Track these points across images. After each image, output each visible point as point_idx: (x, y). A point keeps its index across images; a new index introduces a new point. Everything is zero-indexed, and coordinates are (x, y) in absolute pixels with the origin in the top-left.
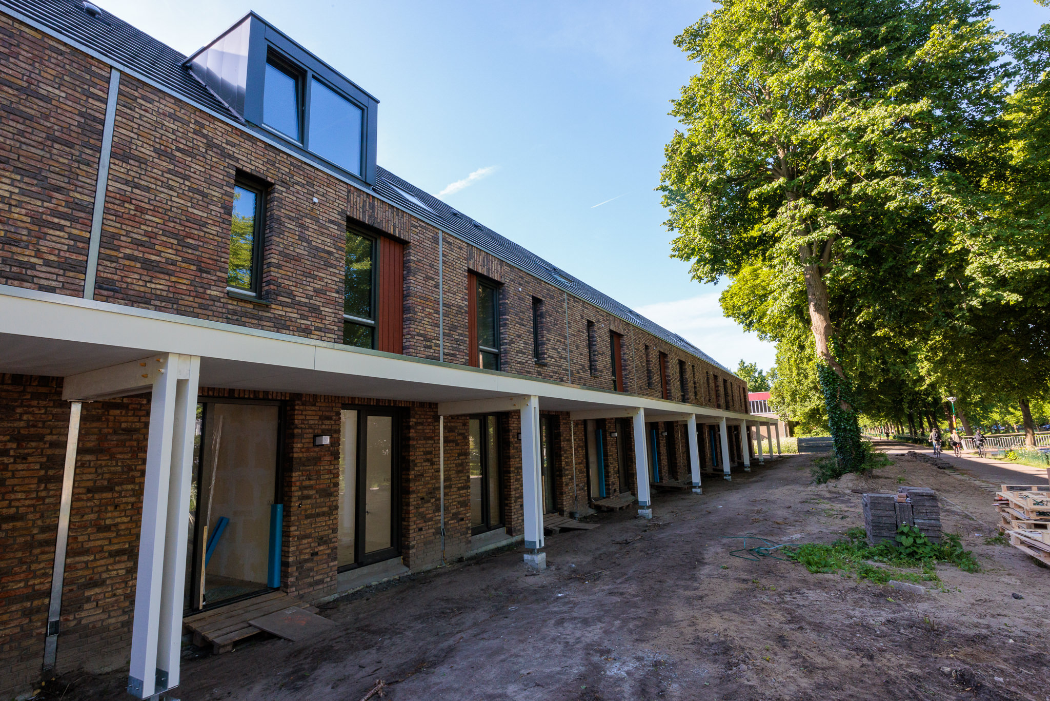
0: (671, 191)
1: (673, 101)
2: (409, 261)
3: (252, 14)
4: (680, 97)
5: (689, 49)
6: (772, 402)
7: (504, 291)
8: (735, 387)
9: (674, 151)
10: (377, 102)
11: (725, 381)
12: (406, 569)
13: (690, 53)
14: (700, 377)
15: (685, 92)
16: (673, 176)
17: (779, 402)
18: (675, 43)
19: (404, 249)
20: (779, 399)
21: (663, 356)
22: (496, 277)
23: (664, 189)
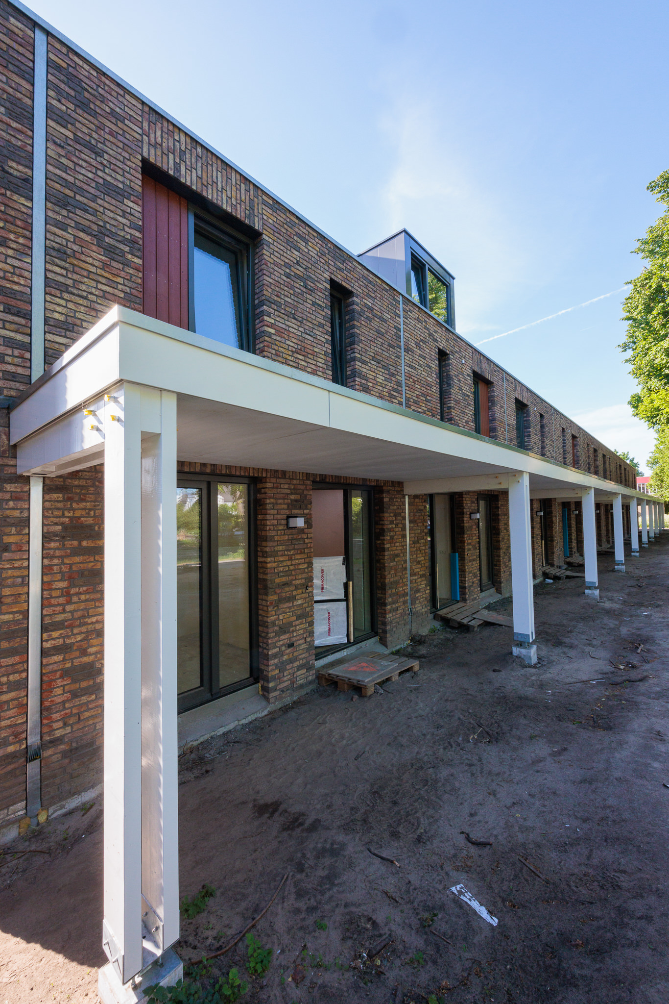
0: (635, 320)
1: (639, 240)
2: (493, 396)
3: (405, 231)
4: (646, 236)
5: (660, 192)
6: (651, 485)
7: (527, 411)
8: (630, 473)
9: (642, 286)
10: (454, 279)
11: (625, 469)
12: (500, 595)
13: (660, 195)
14: (613, 467)
15: (651, 232)
16: (640, 307)
17: (658, 485)
18: (648, 189)
19: (488, 388)
20: (659, 483)
21: (595, 451)
22: (525, 402)
23: (629, 319)
